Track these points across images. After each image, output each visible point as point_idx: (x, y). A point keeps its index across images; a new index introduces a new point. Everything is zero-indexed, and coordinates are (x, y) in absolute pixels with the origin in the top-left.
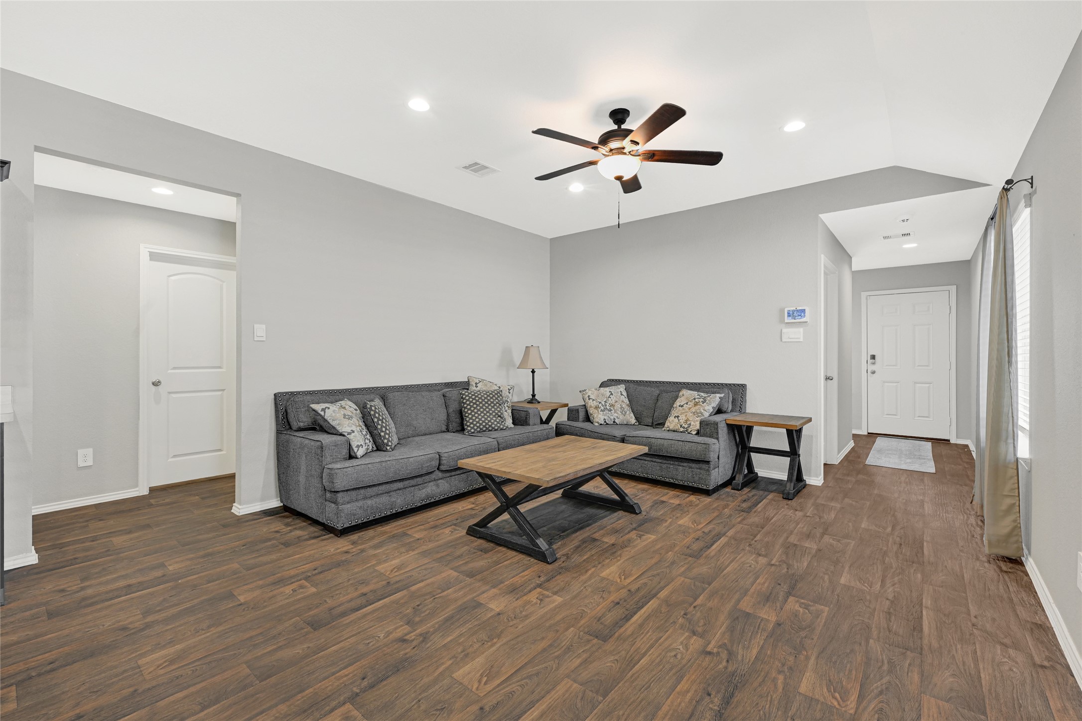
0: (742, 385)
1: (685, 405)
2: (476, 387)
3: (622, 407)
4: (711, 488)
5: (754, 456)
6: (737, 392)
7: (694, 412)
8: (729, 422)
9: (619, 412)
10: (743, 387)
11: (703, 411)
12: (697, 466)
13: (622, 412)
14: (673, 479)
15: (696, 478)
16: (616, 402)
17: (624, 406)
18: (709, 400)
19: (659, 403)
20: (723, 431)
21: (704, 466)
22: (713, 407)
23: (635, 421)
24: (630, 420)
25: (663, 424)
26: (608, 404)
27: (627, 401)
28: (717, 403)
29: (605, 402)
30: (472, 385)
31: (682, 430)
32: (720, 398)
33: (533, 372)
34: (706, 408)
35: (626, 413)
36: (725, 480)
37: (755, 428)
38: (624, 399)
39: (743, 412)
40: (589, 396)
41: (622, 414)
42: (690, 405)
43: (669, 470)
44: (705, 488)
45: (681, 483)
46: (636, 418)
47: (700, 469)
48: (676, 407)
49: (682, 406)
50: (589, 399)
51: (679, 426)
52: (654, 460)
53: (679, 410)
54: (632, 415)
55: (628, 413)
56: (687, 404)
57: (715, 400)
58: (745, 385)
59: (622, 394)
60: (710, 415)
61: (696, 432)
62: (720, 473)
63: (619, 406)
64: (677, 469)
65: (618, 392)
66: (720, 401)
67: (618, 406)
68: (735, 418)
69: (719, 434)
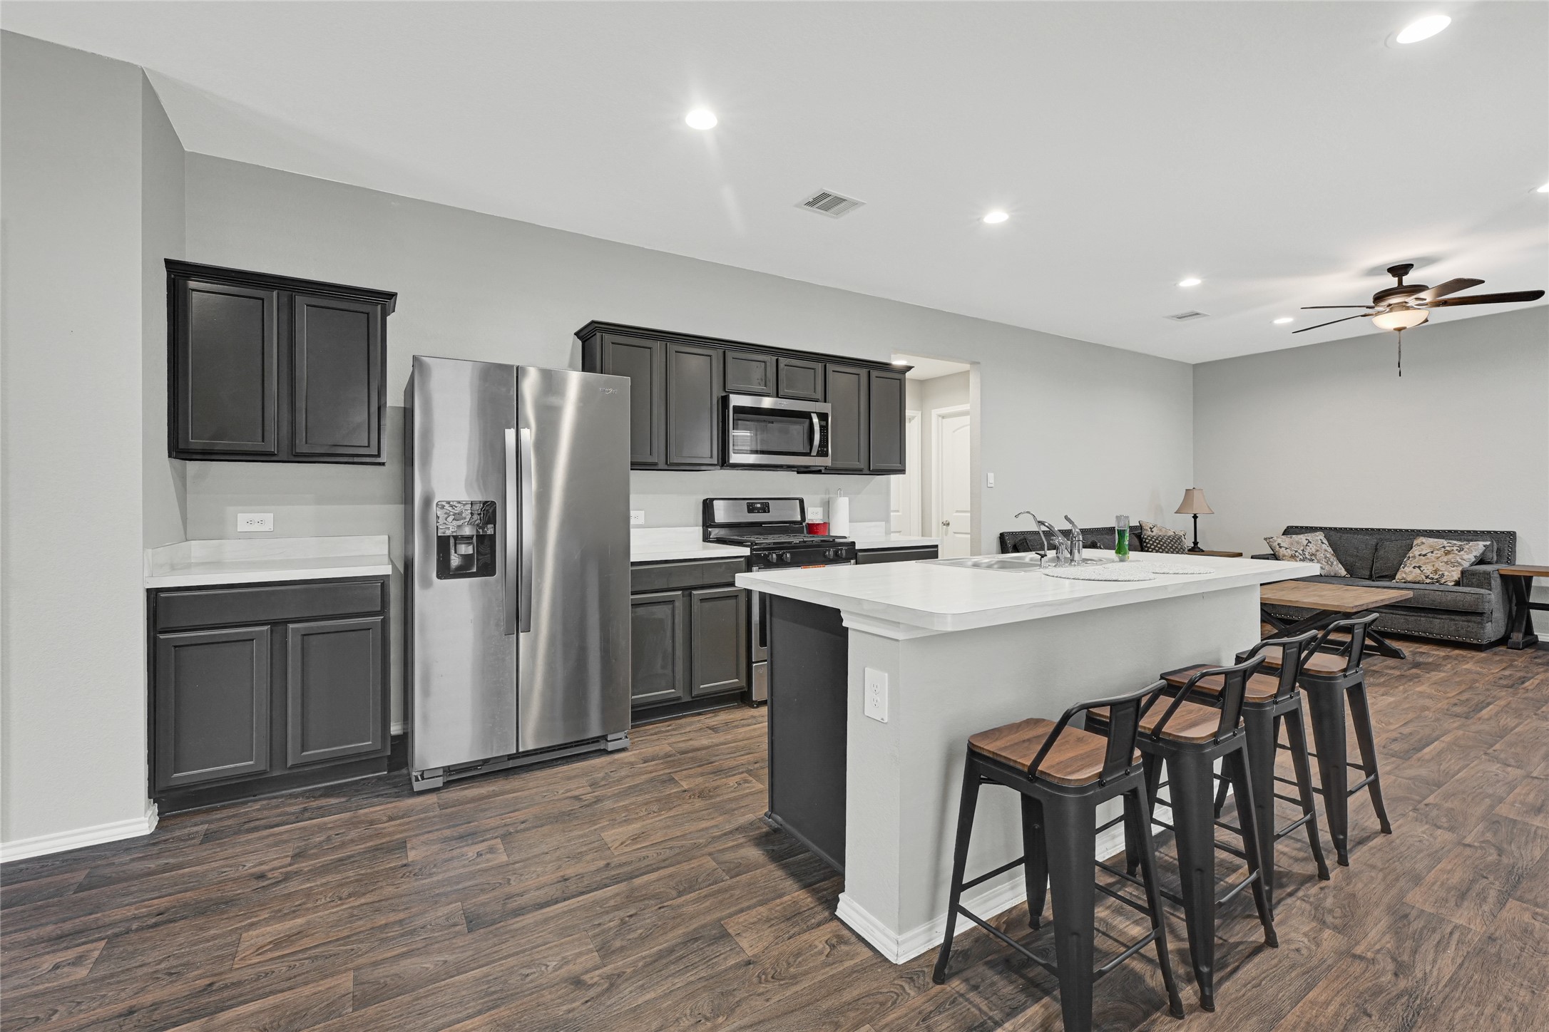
0: (1509, 532)
1: (1429, 555)
2: (1152, 532)
3: (1326, 557)
4: (1485, 643)
5: (1534, 613)
6: (1504, 542)
7: (1447, 562)
8: (1502, 573)
9: (1323, 562)
10: (1512, 535)
11: (1460, 560)
12: (1463, 618)
13: (1327, 563)
14: (1425, 633)
15: (1463, 632)
16: (1317, 551)
17: (1328, 556)
18: (1468, 549)
19: (1381, 553)
20: (1496, 583)
21: (1478, 619)
22: (1475, 557)
23: (1346, 573)
24: (1340, 571)
25: (1392, 577)
26: (1307, 553)
27: (1330, 550)
28: (1481, 551)
29: (1303, 550)
30: (1147, 530)
31: (1428, 581)
32: (1484, 546)
33: (1195, 517)
34: (1466, 557)
35: (1332, 563)
36: (1499, 637)
37: (1536, 582)
38: (1327, 548)
39: (1512, 563)
40: (1279, 544)
41: (1328, 564)
42: (1437, 554)
43: (1419, 623)
44: (1475, 642)
45: (1438, 637)
46: (1346, 570)
47: (1468, 621)
48: (1414, 557)
49: (1424, 555)
50: (1280, 547)
51: (1424, 578)
52: (1395, 612)
53: (1420, 560)
54: (1340, 566)
55: (1335, 563)
56: (1432, 552)
57: (1479, 547)
58: (1515, 533)
59: (1323, 543)
60: (1472, 565)
61: (1453, 583)
62: (1493, 629)
63: (1322, 555)
64: (1431, 622)
65: (1317, 540)
66: (1485, 550)
67: (1320, 555)
68: (1506, 569)
69: (1492, 585)
